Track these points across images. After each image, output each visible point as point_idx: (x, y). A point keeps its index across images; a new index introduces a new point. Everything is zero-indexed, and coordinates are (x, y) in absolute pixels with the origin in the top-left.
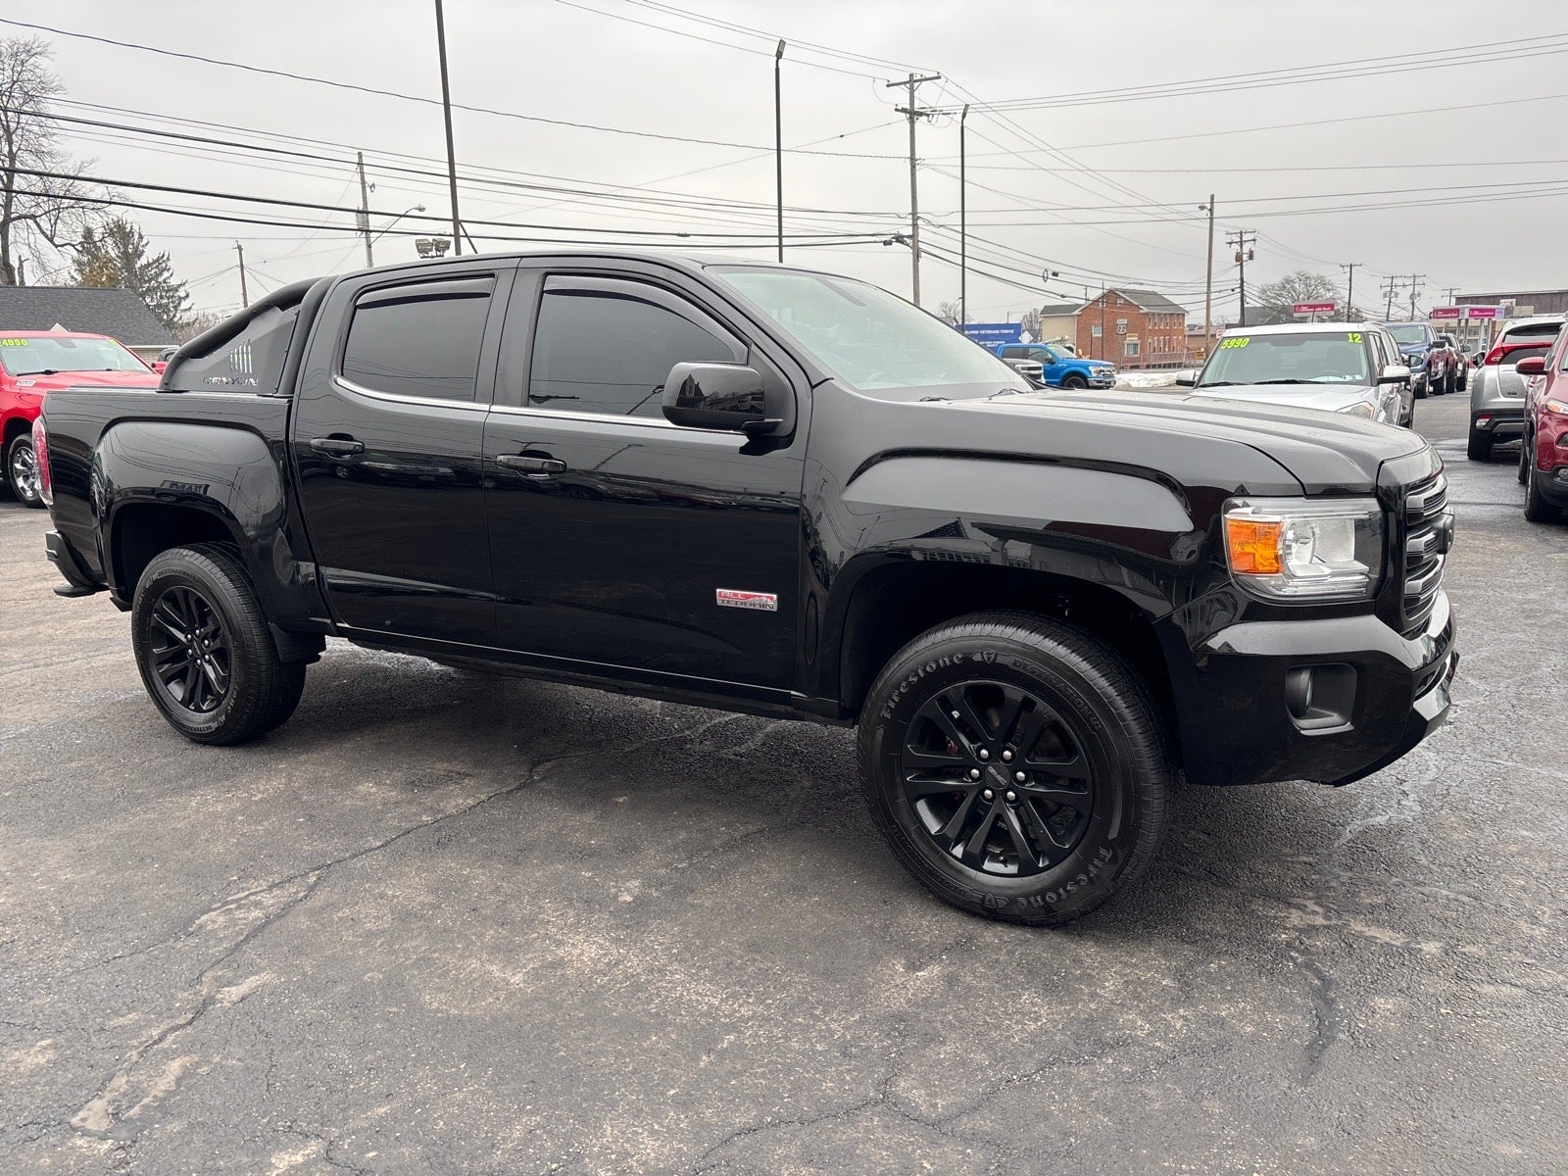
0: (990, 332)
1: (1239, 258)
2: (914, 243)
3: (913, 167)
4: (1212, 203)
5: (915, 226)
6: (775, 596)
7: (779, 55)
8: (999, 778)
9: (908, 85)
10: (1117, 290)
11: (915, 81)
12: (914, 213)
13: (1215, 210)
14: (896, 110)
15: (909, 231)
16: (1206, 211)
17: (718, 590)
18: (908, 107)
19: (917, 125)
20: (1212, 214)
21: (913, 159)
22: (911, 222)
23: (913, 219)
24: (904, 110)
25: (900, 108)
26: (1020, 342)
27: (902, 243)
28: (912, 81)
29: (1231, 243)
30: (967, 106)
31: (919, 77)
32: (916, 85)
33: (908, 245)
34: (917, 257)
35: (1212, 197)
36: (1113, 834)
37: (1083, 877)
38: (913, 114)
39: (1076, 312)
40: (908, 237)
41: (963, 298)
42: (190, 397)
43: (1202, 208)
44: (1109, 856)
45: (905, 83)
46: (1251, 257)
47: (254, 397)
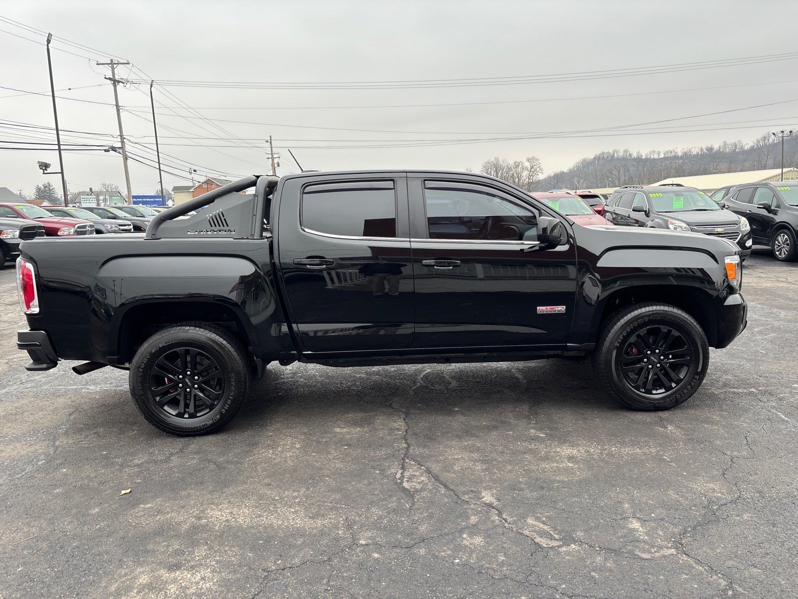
0: (149, 200)
1: (273, 165)
2: (123, 151)
3: (118, 110)
4: (271, 140)
5: (122, 142)
6: (565, 307)
7: (49, 41)
8: (655, 360)
9: (110, 65)
10: (212, 178)
11: (115, 64)
12: (121, 136)
13: (272, 143)
14: (105, 78)
15: (119, 145)
16: (269, 143)
17: (538, 308)
18: (111, 77)
19: (118, 87)
20: (271, 145)
21: (117, 105)
22: (120, 140)
23: (121, 139)
24: (110, 79)
25: (107, 77)
26: (168, 205)
27: (115, 151)
28: (112, 63)
29: (268, 158)
30: (153, 81)
31: (116, 62)
32: (115, 66)
33: (120, 153)
34: (126, 158)
35: (270, 137)
36: (699, 370)
37: (689, 387)
38: (115, 82)
39: (192, 190)
40: (119, 148)
41: (161, 182)
42: (162, 242)
43: (267, 142)
44: (698, 378)
45: (108, 64)
46: (278, 165)
47: (232, 239)
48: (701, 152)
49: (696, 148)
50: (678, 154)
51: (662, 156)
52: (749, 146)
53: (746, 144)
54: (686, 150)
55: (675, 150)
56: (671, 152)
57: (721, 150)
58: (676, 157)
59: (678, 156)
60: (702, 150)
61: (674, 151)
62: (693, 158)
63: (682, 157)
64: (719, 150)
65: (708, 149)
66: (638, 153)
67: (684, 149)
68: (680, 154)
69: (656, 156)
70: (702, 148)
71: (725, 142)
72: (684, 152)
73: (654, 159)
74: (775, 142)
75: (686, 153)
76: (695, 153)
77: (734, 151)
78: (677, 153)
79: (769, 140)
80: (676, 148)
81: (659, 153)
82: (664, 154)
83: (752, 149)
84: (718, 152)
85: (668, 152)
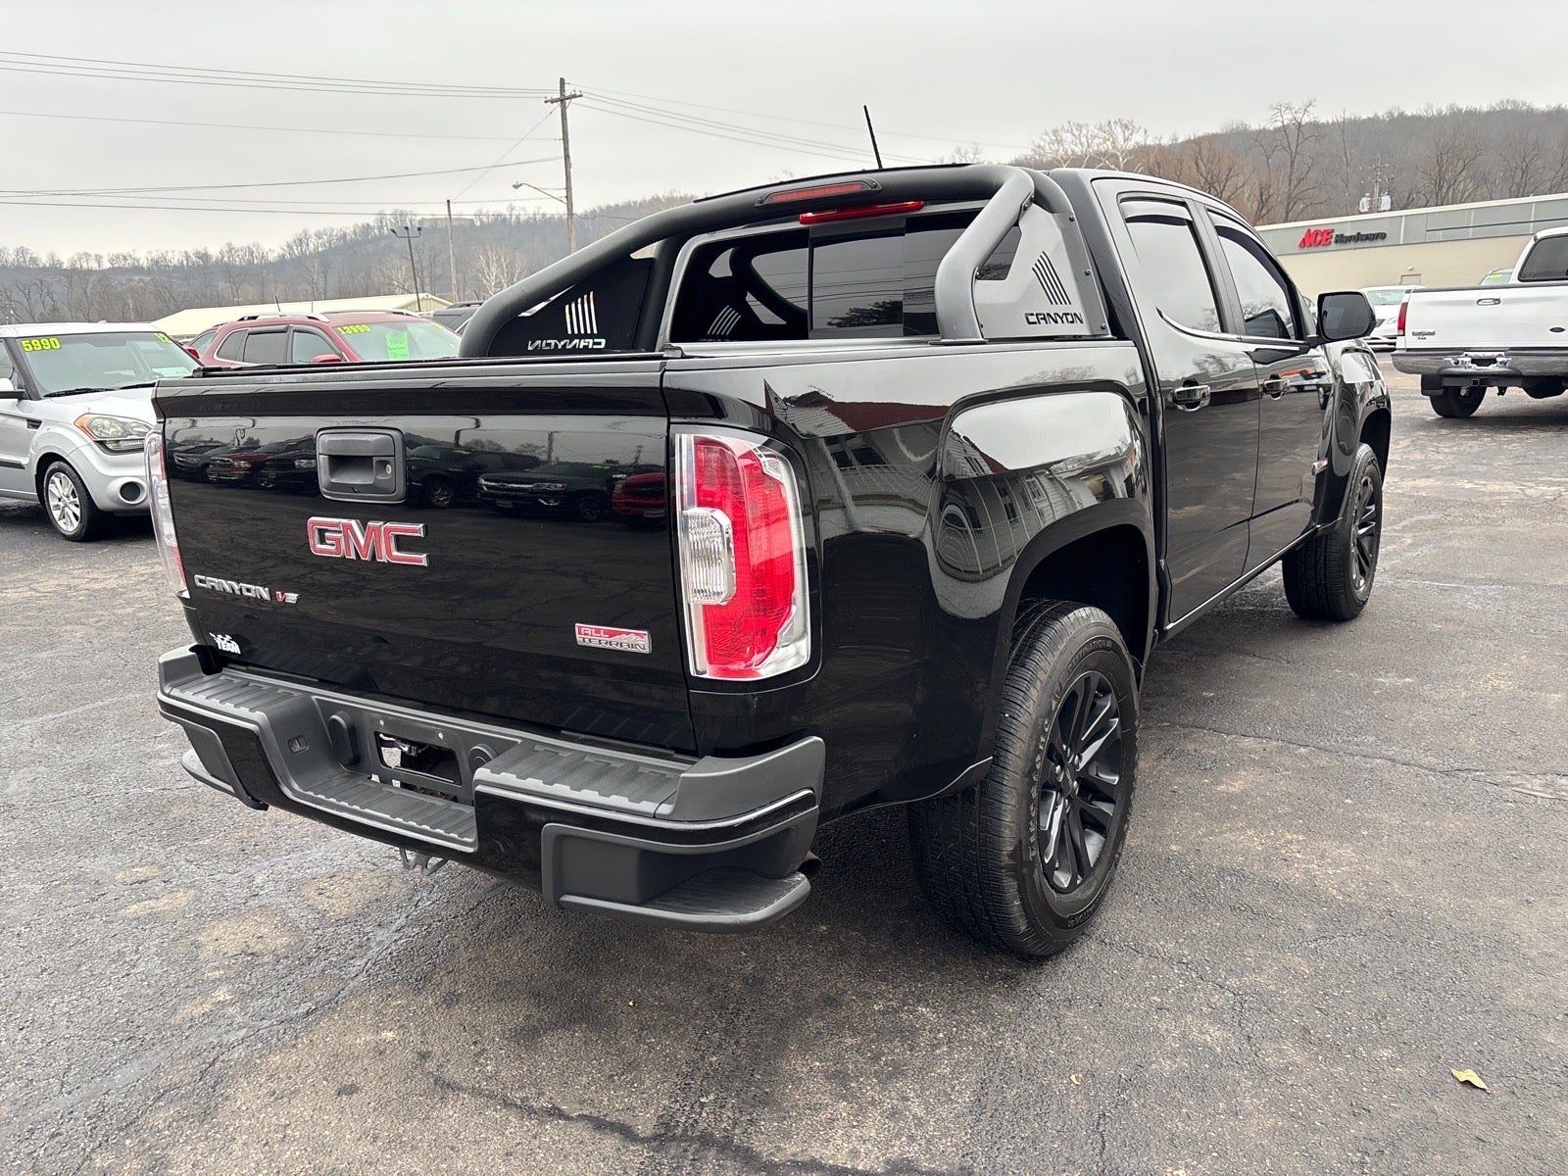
48: (187, 260)
49: (175, 253)
50: (141, 262)
51: (106, 265)
52: (276, 254)
53: (270, 250)
54: (155, 255)
55: (132, 253)
56: (125, 258)
57: (226, 259)
58: (137, 269)
59: (142, 268)
60: (188, 257)
61: (130, 256)
62: (173, 271)
63: (149, 271)
64: (222, 259)
65: (200, 256)
66: (52, 256)
67: (150, 252)
68: (144, 263)
69: (94, 266)
70: (186, 253)
71: (229, 245)
72: (152, 260)
73: (90, 272)
74: (320, 249)
75: (157, 262)
76: (175, 262)
77: (251, 262)
78: (138, 262)
79: (308, 245)
80: (134, 251)
81: (98, 259)
82: (111, 261)
83: (283, 260)
84: (220, 263)
85: (118, 257)
